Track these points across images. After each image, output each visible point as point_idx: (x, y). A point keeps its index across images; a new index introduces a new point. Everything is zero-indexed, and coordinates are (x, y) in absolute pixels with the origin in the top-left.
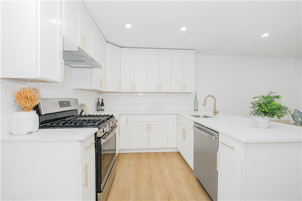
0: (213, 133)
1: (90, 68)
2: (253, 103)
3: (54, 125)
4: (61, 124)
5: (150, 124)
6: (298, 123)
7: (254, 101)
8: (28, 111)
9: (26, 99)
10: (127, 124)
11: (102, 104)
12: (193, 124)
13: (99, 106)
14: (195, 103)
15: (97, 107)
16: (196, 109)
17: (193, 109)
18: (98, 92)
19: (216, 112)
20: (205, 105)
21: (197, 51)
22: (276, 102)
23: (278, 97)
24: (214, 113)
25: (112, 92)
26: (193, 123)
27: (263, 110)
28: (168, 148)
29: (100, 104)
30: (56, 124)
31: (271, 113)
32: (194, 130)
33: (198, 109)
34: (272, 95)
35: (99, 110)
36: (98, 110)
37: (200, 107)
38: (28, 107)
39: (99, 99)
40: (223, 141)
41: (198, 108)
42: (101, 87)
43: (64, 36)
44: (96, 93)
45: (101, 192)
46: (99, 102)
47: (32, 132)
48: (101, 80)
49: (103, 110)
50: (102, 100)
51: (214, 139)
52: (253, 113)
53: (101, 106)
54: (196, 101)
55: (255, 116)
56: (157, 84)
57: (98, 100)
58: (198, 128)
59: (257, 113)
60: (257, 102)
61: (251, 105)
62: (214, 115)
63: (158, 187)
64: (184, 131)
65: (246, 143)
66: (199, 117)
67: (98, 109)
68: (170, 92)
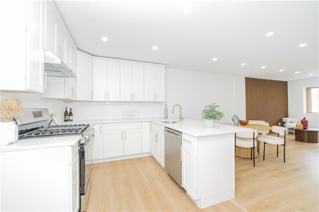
0: (178, 133)
1: (63, 77)
2: (203, 110)
3: (33, 135)
4: (40, 133)
5: (125, 132)
6: (236, 124)
7: (204, 109)
8: (8, 122)
9: (9, 110)
10: (101, 133)
11: (71, 114)
12: (164, 129)
13: (67, 116)
14: (165, 111)
15: (65, 117)
16: (166, 116)
17: (164, 116)
18: (66, 100)
19: (181, 119)
20: (173, 113)
21: (166, 65)
22: (217, 109)
23: (218, 106)
24: (180, 119)
25: (81, 101)
26: (164, 127)
27: (209, 115)
28: (142, 153)
29: (68, 114)
30: (35, 134)
31: (214, 117)
32: (165, 133)
33: (168, 117)
34: (214, 105)
35: (67, 121)
36: (65, 121)
37: (170, 115)
38: (9, 118)
39: (66, 108)
40: (185, 138)
41: (167, 115)
42: (73, 96)
43: (45, 49)
44: (63, 101)
45: (84, 194)
46: (68, 112)
47: (13, 142)
48: (73, 89)
49: (72, 120)
50: (71, 109)
51: (179, 138)
52: (204, 118)
53: (70, 116)
54: (166, 109)
55: (205, 119)
56: (131, 94)
57: (66, 110)
58: (168, 131)
59: (206, 117)
60: (206, 110)
61: (203, 112)
62: (180, 121)
63: (135, 185)
64: (156, 135)
65: (198, 137)
66: (168, 122)
67: (66, 119)
68: (144, 101)
